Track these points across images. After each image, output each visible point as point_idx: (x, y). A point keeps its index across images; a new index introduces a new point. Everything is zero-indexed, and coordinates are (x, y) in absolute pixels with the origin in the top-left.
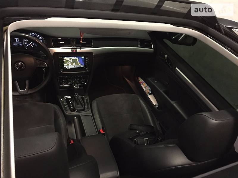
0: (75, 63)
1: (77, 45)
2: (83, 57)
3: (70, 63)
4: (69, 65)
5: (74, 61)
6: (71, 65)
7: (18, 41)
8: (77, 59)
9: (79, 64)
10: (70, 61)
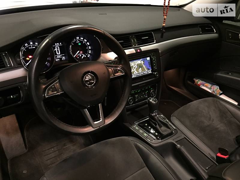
0: (140, 69)
1: (138, 42)
2: (148, 59)
3: (135, 69)
4: (135, 72)
5: (140, 66)
6: (137, 73)
7: (59, 53)
8: (142, 62)
9: (146, 69)
10: (134, 66)
